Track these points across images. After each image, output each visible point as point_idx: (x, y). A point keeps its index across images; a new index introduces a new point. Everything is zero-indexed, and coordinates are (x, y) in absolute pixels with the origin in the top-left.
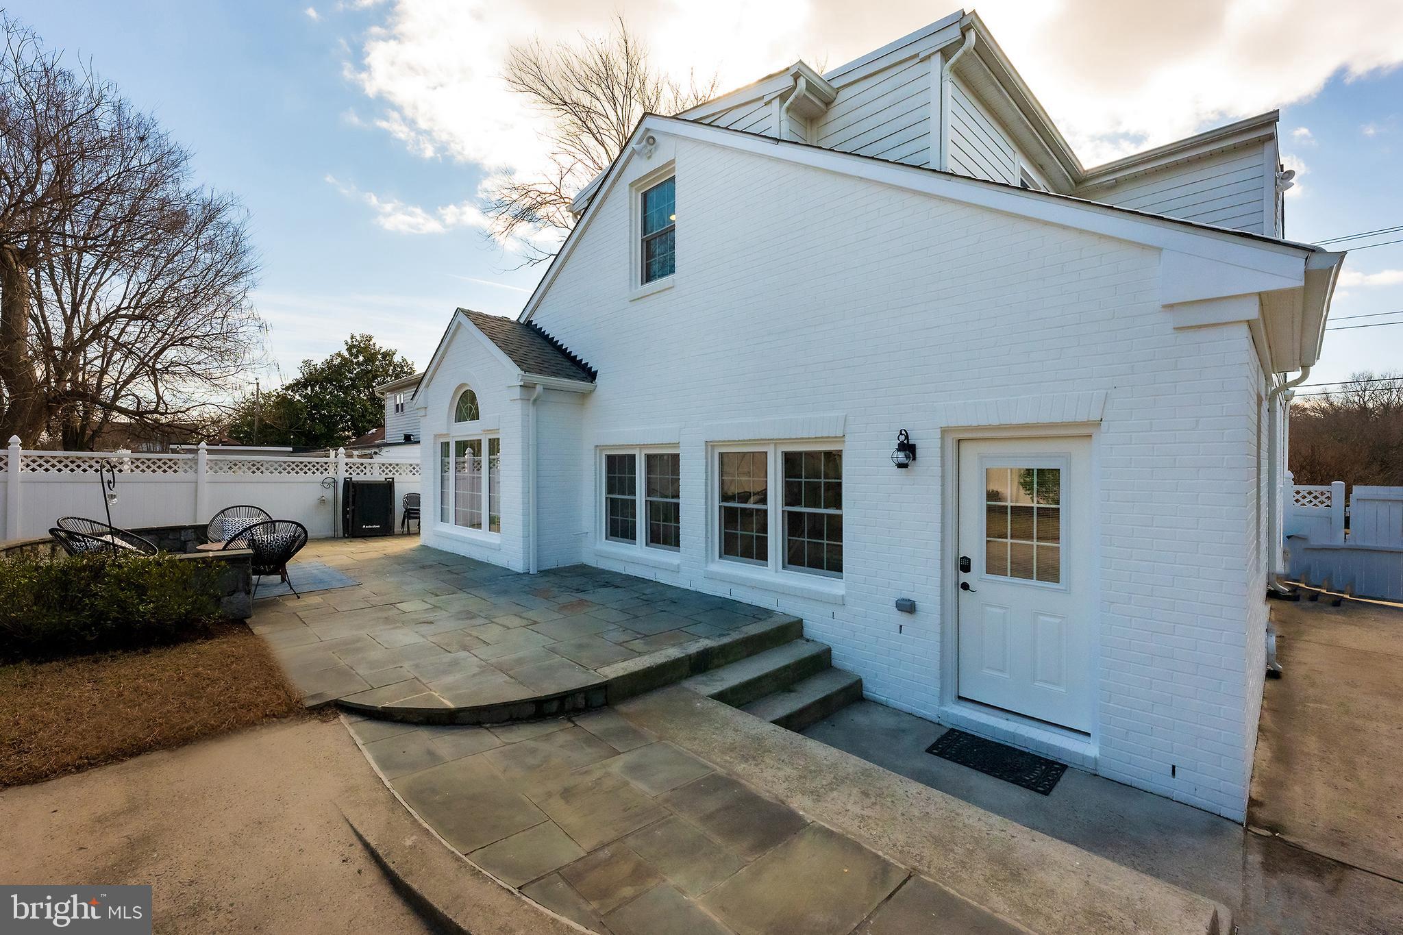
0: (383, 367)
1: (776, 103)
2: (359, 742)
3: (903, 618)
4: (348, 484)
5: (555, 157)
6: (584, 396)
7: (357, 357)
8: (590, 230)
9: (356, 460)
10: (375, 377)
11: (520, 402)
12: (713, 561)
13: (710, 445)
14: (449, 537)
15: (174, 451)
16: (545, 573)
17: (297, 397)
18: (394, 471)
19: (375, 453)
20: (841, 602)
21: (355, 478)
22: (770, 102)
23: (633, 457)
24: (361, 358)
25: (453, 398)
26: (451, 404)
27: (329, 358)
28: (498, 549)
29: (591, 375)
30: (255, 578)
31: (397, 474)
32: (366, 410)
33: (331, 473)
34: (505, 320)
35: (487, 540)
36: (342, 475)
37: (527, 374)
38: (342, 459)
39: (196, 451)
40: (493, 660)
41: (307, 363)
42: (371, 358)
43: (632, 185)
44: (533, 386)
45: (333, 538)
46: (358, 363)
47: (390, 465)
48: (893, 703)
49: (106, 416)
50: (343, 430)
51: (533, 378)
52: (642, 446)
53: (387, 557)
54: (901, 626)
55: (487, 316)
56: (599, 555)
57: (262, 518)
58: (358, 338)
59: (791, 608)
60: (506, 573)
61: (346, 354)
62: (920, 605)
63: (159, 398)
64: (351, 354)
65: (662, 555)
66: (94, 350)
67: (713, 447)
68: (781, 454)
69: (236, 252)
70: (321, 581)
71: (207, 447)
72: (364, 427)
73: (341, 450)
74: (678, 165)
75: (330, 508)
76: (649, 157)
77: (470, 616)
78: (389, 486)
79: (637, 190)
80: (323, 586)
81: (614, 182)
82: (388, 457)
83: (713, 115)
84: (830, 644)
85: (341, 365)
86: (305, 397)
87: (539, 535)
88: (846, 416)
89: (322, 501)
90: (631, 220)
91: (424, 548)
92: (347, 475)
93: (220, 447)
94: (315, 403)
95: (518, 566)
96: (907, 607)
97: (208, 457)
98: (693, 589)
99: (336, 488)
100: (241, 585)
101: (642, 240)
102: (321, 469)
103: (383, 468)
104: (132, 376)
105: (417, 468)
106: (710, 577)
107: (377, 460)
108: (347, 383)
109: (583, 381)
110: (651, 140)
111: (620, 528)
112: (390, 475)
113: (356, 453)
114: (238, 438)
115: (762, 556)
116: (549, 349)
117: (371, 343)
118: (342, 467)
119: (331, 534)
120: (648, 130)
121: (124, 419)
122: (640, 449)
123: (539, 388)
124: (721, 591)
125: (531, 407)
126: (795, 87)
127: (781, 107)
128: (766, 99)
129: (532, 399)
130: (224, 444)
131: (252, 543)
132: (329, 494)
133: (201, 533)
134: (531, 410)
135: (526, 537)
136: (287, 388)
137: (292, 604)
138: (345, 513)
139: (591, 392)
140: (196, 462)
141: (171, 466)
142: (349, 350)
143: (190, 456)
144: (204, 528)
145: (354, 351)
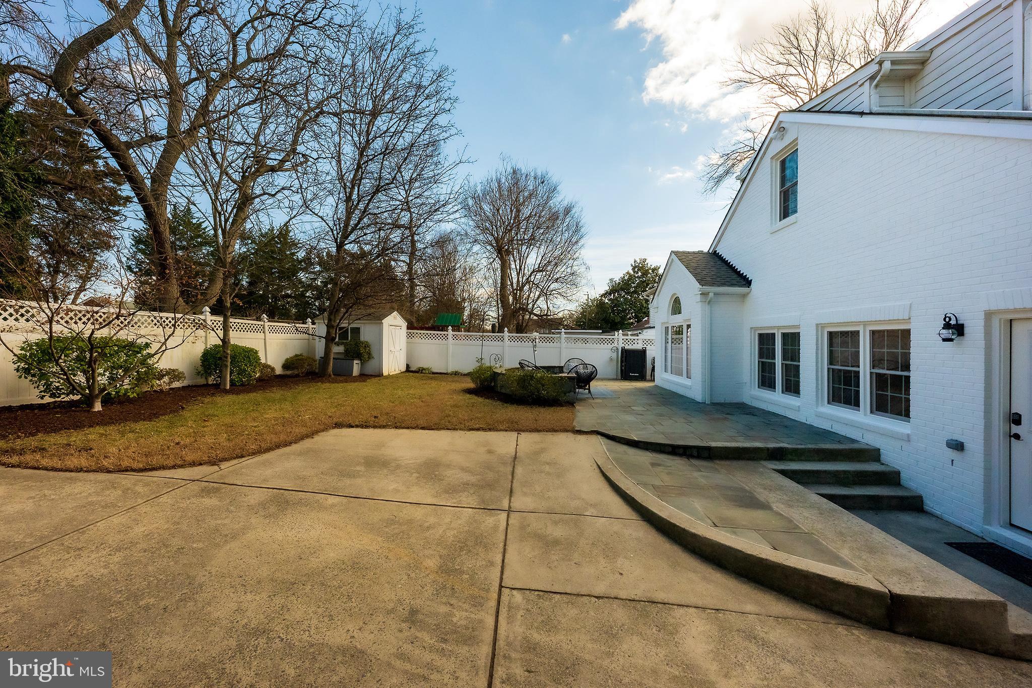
0: (652, 277)
1: (867, 84)
2: (603, 443)
3: (951, 454)
4: (623, 350)
5: (774, 101)
6: (744, 296)
7: (637, 273)
8: (748, 191)
9: (630, 337)
10: (648, 285)
11: (700, 303)
12: (823, 405)
13: (819, 327)
14: (668, 381)
15: (553, 334)
16: (714, 404)
17: (607, 301)
18: (647, 344)
19: (640, 333)
20: (908, 438)
21: (627, 347)
22: (863, 84)
23: (774, 335)
24: (640, 274)
25: (670, 302)
26: (669, 305)
27: (622, 276)
28: (690, 388)
29: (748, 283)
30: (577, 390)
31: (649, 345)
32: (642, 306)
33: (616, 345)
34: (700, 253)
35: (684, 383)
36: (621, 345)
37: (704, 287)
38: (621, 337)
39: (560, 333)
40: (661, 431)
41: (611, 280)
42: (645, 273)
43: (772, 158)
44: (708, 294)
45: (616, 379)
46: (638, 277)
47: (649, 340)
48: (947, 517)
49: (530, 317)
50: (630, 319)
51: (707, 289)
52: (779, 328)
53: (636, 388)
54: (953, 460)
55: (689, 253)
56: (753, 397)
57: (580, 362)
58: (638, 262)
59: (870, 440)
60: (693, 402)
61: (632, 272)
62: (967, 445)
63: (548, 308)
64: (634, 272)
65: (790, 400)
66: (526, 288)
67: (823, 328)
68: (869, 332)
69: (578, 229)
70: (604, 395)
71: (564, 331)
72: (641, 316)
73: (621, 331)
74: (799, 141)
75: (615, 363)
76: (782, 139)
77: (661, 415)
78: (643, 352)
79: (777, 159)
80: (604, 397)
81: (762, 158)
82: (647, 335)
83: (825, 101)
84: (900, 469)
85: (629, 279)
86: (609, 300)
87: (711, 381)
88: (911, 304)
89: (611, 359)
90: (772, 181)
91: (656, 386)
92: (623, 345)
93: (570, 331)
94: (615, 303)
95: (699, 397)
96: (958, 446)
97: (565, 336)
98: (808, 423)
99: (618, 352)
100: (572, 389)
101: (780, 192)
102: (611, 342)
103: (645, 342)
104: (538, 298)
105: (653, 342)
106: (819, 416)
107: (640, 337)
108: (632, 290)
109: (742, 287)
110: (782, 129)
111: (767, 381)
112: (645, 346)
113: (630, 333)
114: (579, 326)
115: (857, 404)
116: (725, 268)
117: (646, 263)
118: (621, 341)
119: (615, 377)
120: (781, 122)
121: (535, 318)
122: (778, 329)
123: (711, 295)
124: (825, 425)
125: (707, 306)
126: (879, 71)
127: (870, 85)
128: (859, 83)
129: (707, 301)
130: (572, 329)
131: (577, 373)
132: (614, 355)
133: (561, 369)
134: (707, 307)
135: (704, 382)
136: (602, 296)
137: (591, 401)
138: (622, 366)
139: (748, 293)
140: (560, 338)
141: (551, 340)
142: (633, 269)
143: (558, 336)
144: (562, 367)
145: (636, 270)
